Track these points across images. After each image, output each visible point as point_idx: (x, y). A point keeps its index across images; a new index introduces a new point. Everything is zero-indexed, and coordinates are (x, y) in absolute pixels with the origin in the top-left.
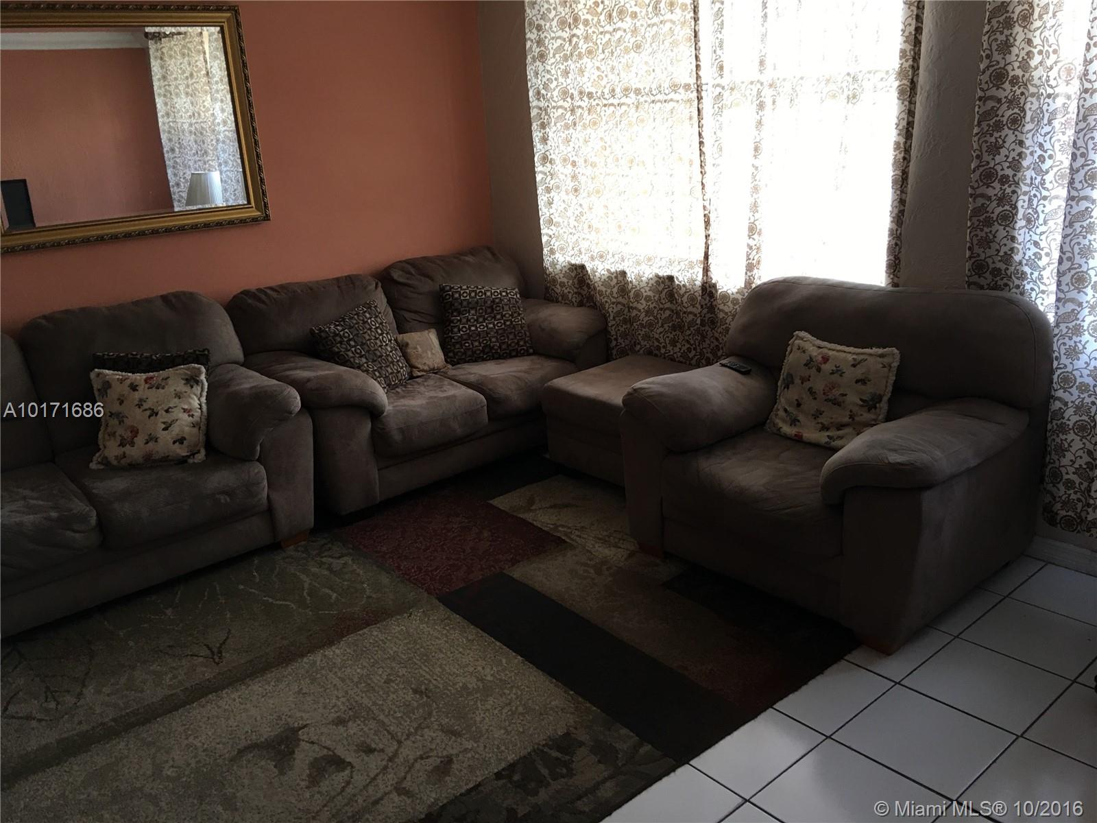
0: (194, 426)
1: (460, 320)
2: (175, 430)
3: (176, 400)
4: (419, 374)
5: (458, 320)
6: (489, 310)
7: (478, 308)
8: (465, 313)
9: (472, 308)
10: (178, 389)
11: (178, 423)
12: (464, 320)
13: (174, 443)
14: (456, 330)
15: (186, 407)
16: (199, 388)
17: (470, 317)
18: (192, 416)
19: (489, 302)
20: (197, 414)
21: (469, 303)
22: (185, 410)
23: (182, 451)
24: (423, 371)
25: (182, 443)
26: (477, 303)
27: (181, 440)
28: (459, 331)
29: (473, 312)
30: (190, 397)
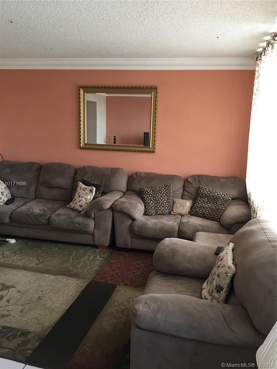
0: (86, 204)
1: (200, 200)
2: (81, 203)
3: (85, 195)
4: (173, 214)
5: (199, 200)
6: (213, 200)
7: (209, 198)
8: (203, 198)
9: (207, 197)
10: (87, 192)
11: (82, 201)
12: (201, 201)
13: (79, 206)
14: (197, 203)
15: (86, 198)
16: (92, 194)
17: (204, 200)
18: (87, 201)
19: (215, 197)
20: (88, 200)
21: (206, 195)
22: (85, 198)
23: (80, 209)
24: (175, 213)
25: (81, 207)
26: (210, 196)
27: (81, 206)
28: (198, 204)
29: (206, 199)
30: (88, 195)
